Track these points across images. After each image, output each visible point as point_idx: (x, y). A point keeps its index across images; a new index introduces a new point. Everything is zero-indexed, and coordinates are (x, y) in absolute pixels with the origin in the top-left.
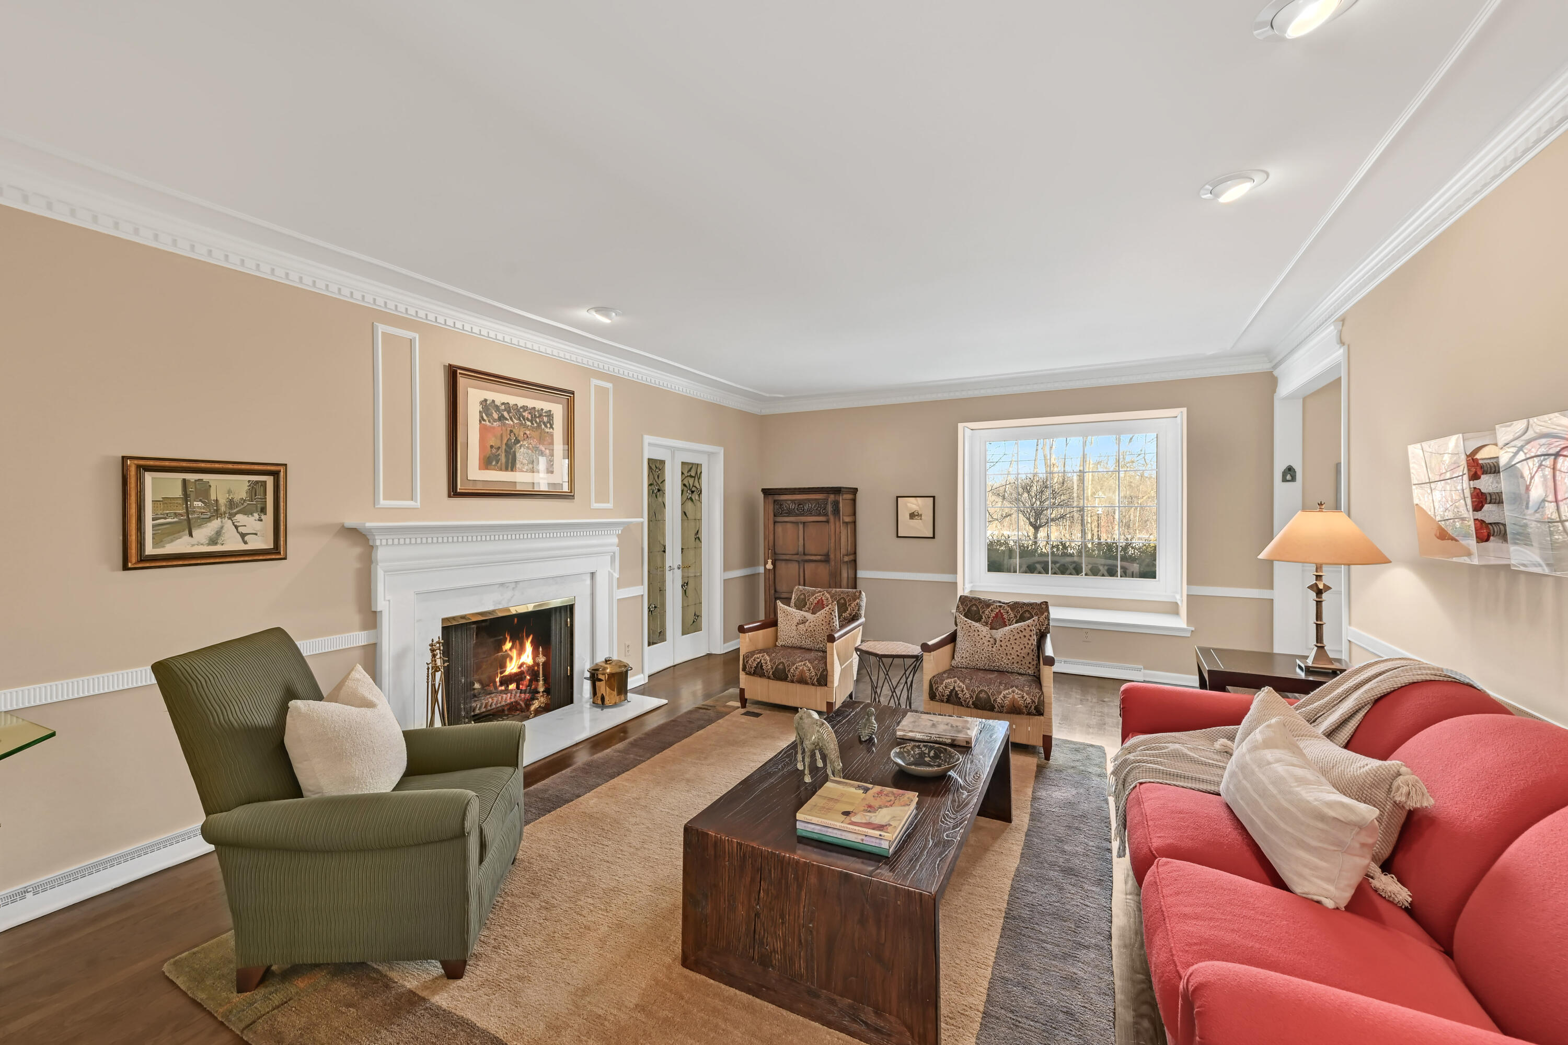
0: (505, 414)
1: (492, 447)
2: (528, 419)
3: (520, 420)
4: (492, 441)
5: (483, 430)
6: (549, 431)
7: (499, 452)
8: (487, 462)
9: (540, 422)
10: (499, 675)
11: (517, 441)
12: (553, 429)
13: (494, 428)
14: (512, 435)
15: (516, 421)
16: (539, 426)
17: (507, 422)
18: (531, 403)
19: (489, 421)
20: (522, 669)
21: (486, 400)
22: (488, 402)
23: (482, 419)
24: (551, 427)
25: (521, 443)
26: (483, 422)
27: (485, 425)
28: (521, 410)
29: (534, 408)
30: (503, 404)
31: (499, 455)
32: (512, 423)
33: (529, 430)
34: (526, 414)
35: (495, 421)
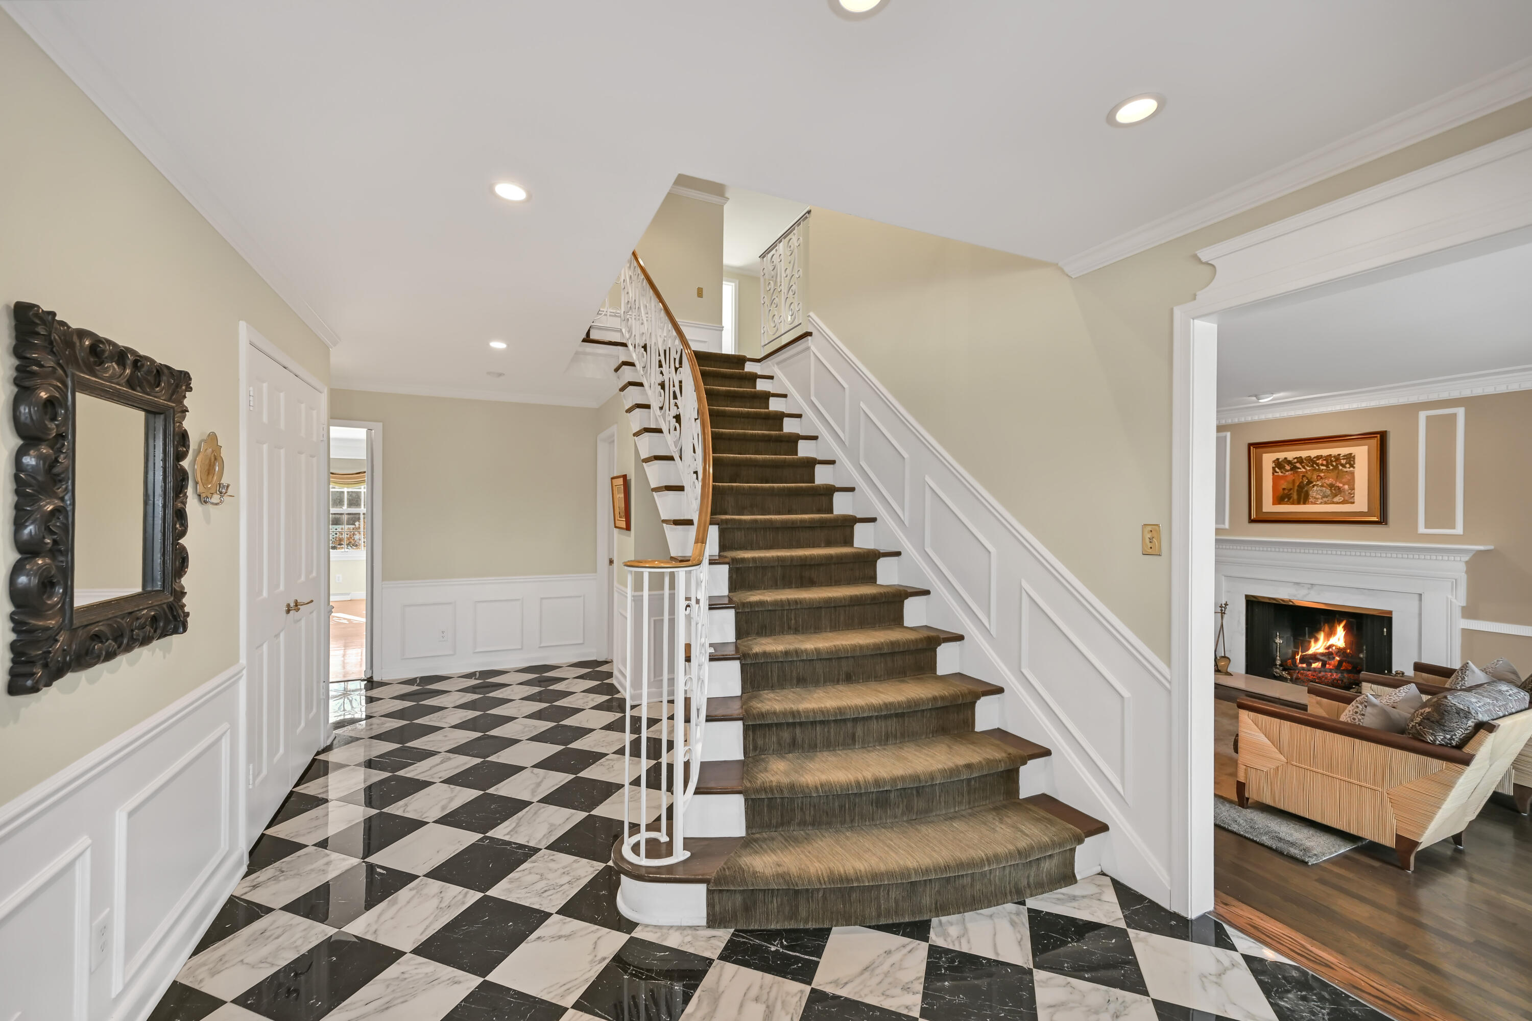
0: (1298, 465)
1: (1284, 489)
2: (1322, 465)
3: (1313, 466)
4: (1284, 485)
5: (1276, 480)
6: (1348, 470)
7: (1292, 492)
8: (1280, 499)
9: (1337, 464)
10: (1300, 654)
11: (1310, 482)
12: (1354, 468)
13: (1286, 476)
14: (1304, 479)
15: (1308, 468)
16: (1336, 468)
17: (1299, 470)
18: (1325, 452)
19: (1282, 472)
20: (1331, 650)
21: (1278, 459)
22: (1280, 460)
23: (1274, 471)
24: (1352, 466)
25: (1314, 483)
26: (1276, 474)
27: (1278, 476)
28: (1315, 459)
29: (1331, 455)
30: (1294, 459)
31: (1291, 494)
32: (1304, 470)
33: (1324, 473)
34: (1320, 462)
35: (1287, 471)
